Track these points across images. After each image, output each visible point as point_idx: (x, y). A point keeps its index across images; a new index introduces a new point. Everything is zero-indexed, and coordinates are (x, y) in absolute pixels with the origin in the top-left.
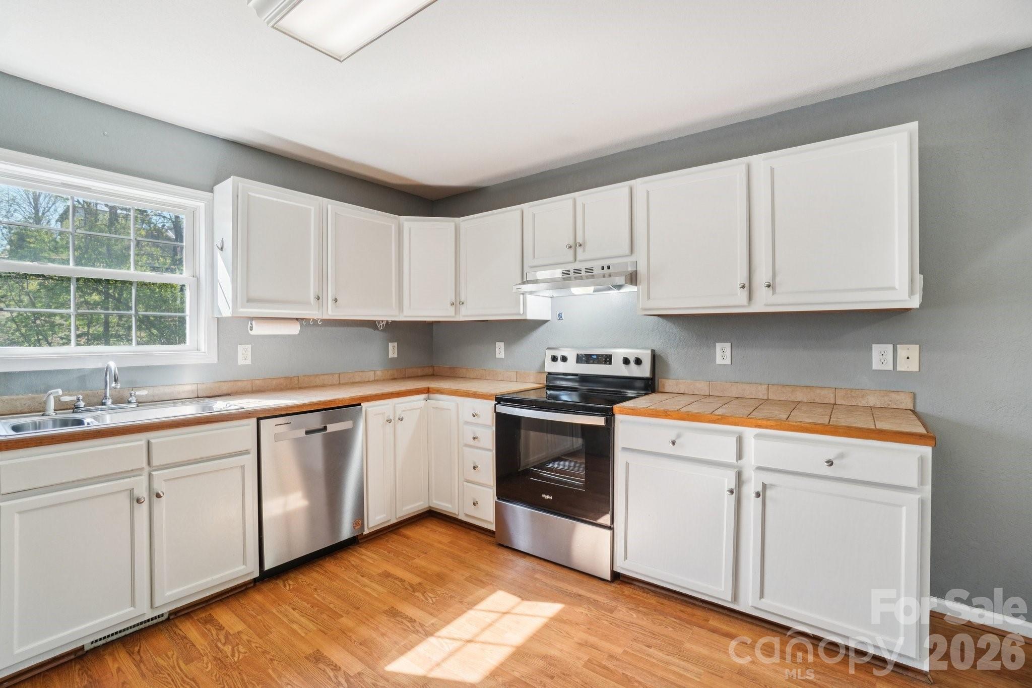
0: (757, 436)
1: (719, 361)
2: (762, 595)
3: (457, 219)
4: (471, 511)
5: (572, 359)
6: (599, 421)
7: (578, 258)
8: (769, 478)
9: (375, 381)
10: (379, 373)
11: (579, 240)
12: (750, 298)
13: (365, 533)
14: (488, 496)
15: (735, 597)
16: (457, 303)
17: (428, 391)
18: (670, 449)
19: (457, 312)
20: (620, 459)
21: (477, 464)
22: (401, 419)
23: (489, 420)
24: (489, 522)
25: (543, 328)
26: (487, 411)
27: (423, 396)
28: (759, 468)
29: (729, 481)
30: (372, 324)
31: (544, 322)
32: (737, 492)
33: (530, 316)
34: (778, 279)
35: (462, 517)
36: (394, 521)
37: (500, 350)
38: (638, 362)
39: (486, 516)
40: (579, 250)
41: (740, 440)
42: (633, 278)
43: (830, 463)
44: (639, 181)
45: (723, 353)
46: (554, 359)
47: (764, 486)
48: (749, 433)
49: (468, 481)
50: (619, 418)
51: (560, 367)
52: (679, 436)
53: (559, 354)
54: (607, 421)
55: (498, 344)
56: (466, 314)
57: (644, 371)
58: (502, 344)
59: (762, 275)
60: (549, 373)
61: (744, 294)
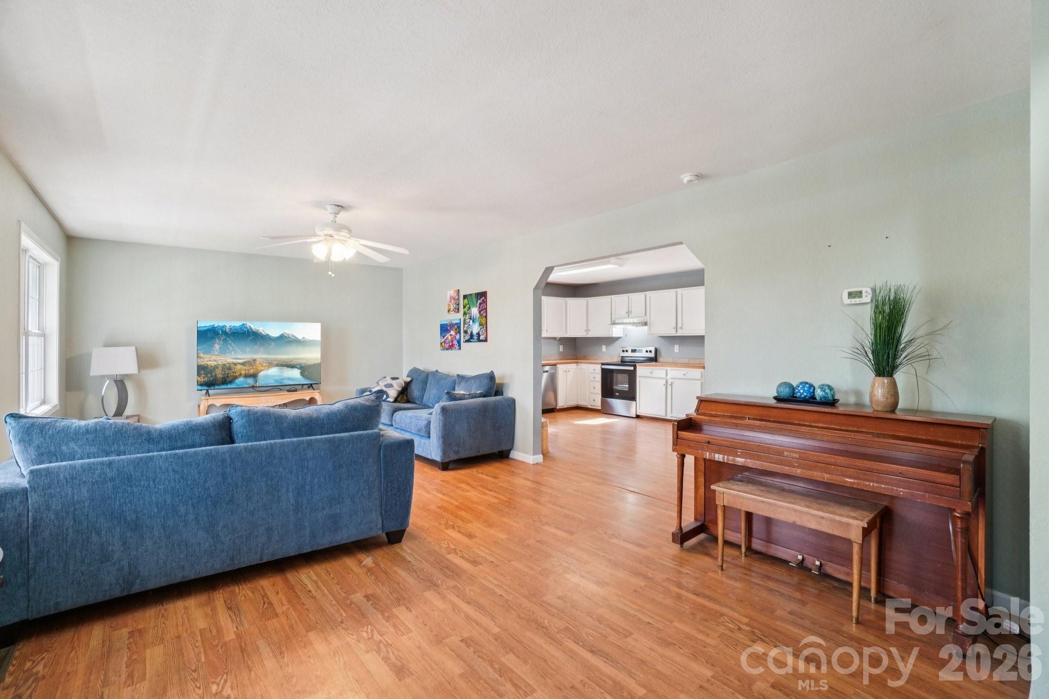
0: (671, 370)
1: (676, 351)
2: (672, 413)
3: (587, 298)
4: (592, 403)
5: (630, 351)
6: (632, 368)
7: (630, 316)
8: (672, 381)
9: (555, 360)
10: (556, 357)
11: (630, 311)
12: (677, 331)
13: (557, 408)
14: (599, 398)
15: (666, 415)
16: (587, 330)
17: (577, 363)
18: (650, 375)
19: (587, 333)
20: (638, 379)
21: (595, 387)
22: (568, 371)
23: (599, 371)
24: (598, 406)
25: (619, 340)
26: (598, 368)
27: (575, 364)
28: (671, 378)
29: (664, 382)
30: (554, 338)
31: (620, 337)
32: (666, 385)
33: (614, 336)
34: (683, 326)
35: (589, 407)
36: (565, 407)
37: (604, 348)
38: (650, 352)
39: (598, 404)
40: (630, 314)
41: (667, 371)
42: (646, 324)
43: (684, 375)
44: (648, 292)
45: (676, 348)
46: (623, 351)
47: (672, 383)
48: (669, 369)
49: (592, 393)
50: (638, 368)
51: (625, 354)
52: (652, 371)
53: (625, 349)
54: (634, 368)
55: (603, 346)
56: (590, 335)
57: (652, 355)
58: (605, 346)
59: (679, 325)
60: (622, 357)
61: (675, 331)
